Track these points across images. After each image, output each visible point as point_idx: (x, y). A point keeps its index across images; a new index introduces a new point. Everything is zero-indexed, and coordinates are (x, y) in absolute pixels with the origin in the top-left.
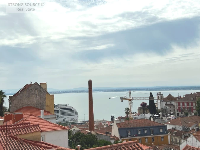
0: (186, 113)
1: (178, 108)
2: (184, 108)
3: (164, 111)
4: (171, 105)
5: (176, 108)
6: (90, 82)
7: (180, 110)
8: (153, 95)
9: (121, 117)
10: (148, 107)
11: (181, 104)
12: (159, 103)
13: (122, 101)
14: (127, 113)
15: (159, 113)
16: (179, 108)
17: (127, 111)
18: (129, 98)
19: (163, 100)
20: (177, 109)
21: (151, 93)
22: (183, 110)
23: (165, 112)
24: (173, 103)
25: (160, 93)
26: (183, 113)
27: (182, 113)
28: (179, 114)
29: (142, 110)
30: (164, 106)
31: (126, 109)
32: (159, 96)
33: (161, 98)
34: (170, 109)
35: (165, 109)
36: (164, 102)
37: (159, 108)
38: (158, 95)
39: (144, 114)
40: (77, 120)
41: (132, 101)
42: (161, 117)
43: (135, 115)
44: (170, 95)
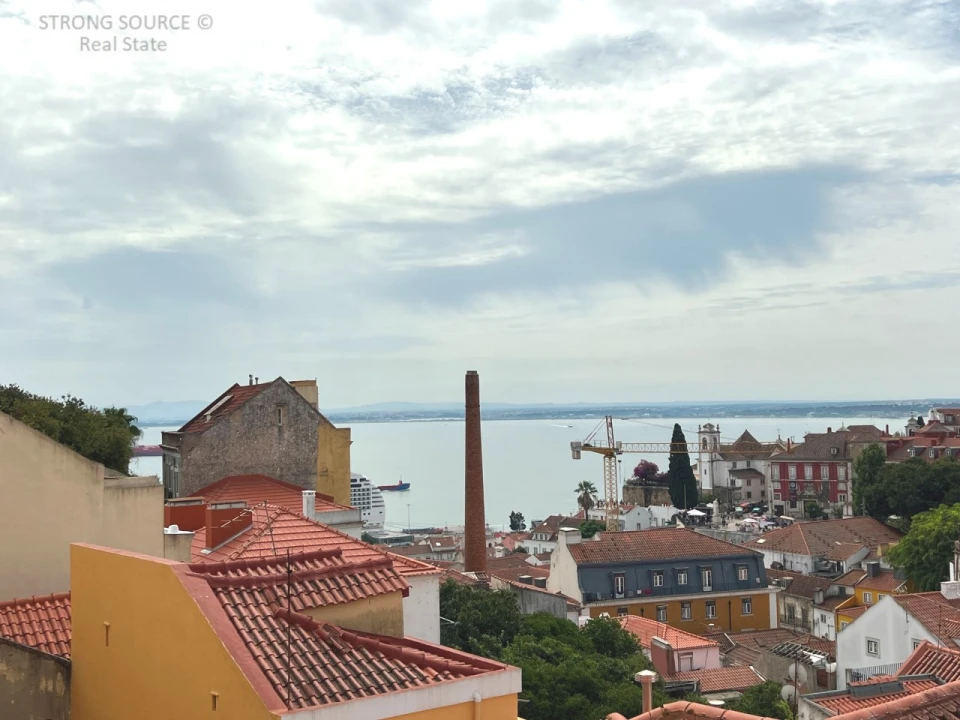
0: (808, 504)
1: (778, 486)
2: (803, 485)
3: (725, 496)
4: (750, 473)
5: (771, 487)
6: (472, 381)
7: (789, 493)
8: (683, 436)
9: (560, 517)
10: (663, 479)
11: (792, 471)
12: (706, 466)
13: (577, 456)
14: (586, 502)
15: (709, 505)
16: (784, 484)
17: (586, 494)
18: (605, 445)
19: (721, 455)
20: (775, 491)
21: (677, 427)
22: (799, 493)
23: (730, 501)
24: (760, 465)
25: (711, 426)
26: (800, 505)
27: (793, 505)
28: (782, 507)
29: (639, 490)
30: (725, 479)
31: (580, 485)
32: (705, 441)
33: (715, 447)
34: (749, 489)
35: (727, 488)
36: (725, 460)
37: (706, 484)
38: (703, 436)
39: (646, 506)
40: (377, 526)
41: (618, 457)
42: (715, 519)
43: (616, 512)
44: (746, 436)
